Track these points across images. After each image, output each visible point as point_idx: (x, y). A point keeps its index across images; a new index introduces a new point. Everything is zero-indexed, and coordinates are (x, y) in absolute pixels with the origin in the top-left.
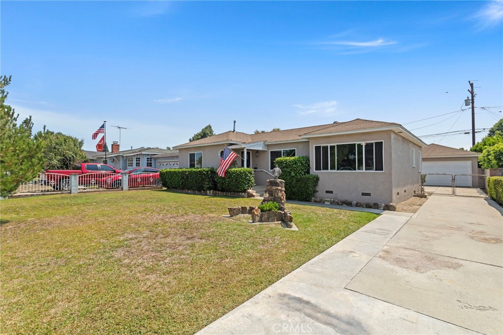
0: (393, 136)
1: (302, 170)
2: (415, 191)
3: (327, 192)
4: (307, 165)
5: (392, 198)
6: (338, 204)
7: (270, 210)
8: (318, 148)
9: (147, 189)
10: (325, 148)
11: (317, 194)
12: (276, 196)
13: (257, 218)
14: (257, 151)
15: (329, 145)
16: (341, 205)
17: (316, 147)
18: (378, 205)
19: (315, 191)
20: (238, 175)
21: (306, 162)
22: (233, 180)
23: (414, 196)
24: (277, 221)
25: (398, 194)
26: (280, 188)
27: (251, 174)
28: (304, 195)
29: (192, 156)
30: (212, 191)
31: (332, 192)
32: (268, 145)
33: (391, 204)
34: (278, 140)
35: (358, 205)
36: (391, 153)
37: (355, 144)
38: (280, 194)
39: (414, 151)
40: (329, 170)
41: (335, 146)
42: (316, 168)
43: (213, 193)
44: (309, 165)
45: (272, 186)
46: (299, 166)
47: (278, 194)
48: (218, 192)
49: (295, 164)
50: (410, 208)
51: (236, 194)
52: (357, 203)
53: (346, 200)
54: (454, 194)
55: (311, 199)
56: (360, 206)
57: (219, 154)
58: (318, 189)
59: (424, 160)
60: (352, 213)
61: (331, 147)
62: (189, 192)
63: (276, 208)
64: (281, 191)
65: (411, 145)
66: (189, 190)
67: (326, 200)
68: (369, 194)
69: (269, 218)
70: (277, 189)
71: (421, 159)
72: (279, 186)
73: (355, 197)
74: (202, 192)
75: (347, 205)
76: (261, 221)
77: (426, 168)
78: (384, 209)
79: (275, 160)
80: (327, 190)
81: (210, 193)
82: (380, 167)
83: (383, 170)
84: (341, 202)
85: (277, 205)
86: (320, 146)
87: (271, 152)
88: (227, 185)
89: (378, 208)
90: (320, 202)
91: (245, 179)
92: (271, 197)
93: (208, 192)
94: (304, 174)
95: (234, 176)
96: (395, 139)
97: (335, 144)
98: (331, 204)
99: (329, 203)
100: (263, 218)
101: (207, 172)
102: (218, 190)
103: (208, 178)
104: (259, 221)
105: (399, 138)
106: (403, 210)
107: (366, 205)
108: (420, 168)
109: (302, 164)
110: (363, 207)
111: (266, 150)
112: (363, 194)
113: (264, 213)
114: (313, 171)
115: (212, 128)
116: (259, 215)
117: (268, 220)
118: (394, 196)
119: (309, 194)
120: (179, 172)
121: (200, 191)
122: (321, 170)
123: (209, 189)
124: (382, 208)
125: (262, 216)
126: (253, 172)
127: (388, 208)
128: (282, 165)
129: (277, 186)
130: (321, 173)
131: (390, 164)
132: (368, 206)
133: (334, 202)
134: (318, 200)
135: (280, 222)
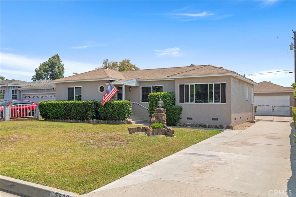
0: (232, 79)
1: (171, 102)
2: (248, 118)
3: (188, 118)
4: (173, 99)
5: (231, 121)
6: (196, 127)
7: (158, 128)
8: (181, 86)
9: (26, 120)
10: (187, 86)
11: (181, 120)
12: (161, 119)
13: (151, 133)
14: (130, 87)
15: (190, 84)
16: (198, 127)
17: (180, 85)
18: (222, 126)
19: (180, 118)
20: (120, 106)
21: (173, 97)
22: (116, 110)
23: (247, 122)
24: (163, 135)
25: (235, 119)
26: (163, 114)
27: (130, 105)
28: (171, 121)
29: (70, 90)
30: (95, 120)
31: (191, 119)
32: (139, 82)
33: (231, 125)
34: (148, 78)
35: (210, 127)
36: (231, 91)
37: (208, 84)
38: (163, 118)
39: (248, 89)
40: (190, 103)
41: (194, 85)
42: (180, 101)
43: (96, 121)
44: (175, 99)
45: (158, 112)
46: (168, 99)
47: (162, 118)
48: (100, 121)
49: (165, 98)
50: (242, 128)
51: (118, 121)
52: (209, 126)
53: (202, 124)
54: (273, 120)
55: (177, 124)
56: (211, 128)
57: (99, 89)
58: (181, 116)
59: (256, 94)
60: (206, 130)
61: (191, 85)
62: (72, 121)
63: (162, 126)
64: (164, 116)
65: (245, 84)
66: (71, 119)
67: (188, 124)
68: (216, 119)
69: (158, 133)
70: (162, 114)
71: (253, 94)
72: (162, 113)
73: (207, 121)
74: (85, 120)
75: (203, 127)
76: (153, 134)
77: (257, 101)
78: (226, 129)
79: (149, 95)
80: (188, 117)
81: (93, 121)
82: (224, 101)
83: (225, 103)
84: (198, 125)
85: (162, 124)
86: (183, 85)
87: (142, 88)
88: (110, 114)
89: (222, 129)
90: (183, 126)
91: (126, 109)
92: (157, 120)
93: (91, 120)
94: (172, 106)
95: (117, 107)
96: (233, 81)
97: (194, 84)
98: (191, 127)
99: (190, 126)
100: (154, 133)
101: (91, 104)
102: (101, 119)
103: (92, 109)
104: (152, 135)
105: (236, 80)
106: (238, 129)
107: (215, 127)
108: (253, 102)
109: (170, 98)
110: (213, 128)
111: (138, 86)
112: (213, 119)
113: (155, 130)
114: (178, 103)
115: (60, 58)
116: (152, 131)
117: (157, 134)
118: (233, 120)
119: (175, 120)
120: (61, 104)
121: (83, 120)
122: (183, 102)
123: (93, 118)
124: (225, 128)
125: (153, 132)
126: (131, 104)
127: (229, 127)
128: (154, 99)
129: (161, 113)
130: (184, 105)
131: (230, 98)
132: (216, 127)
133: (193, 125)
134: (182, 124)
135: (165, 135)
